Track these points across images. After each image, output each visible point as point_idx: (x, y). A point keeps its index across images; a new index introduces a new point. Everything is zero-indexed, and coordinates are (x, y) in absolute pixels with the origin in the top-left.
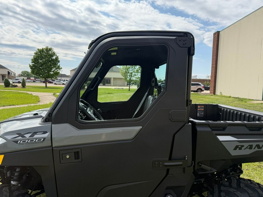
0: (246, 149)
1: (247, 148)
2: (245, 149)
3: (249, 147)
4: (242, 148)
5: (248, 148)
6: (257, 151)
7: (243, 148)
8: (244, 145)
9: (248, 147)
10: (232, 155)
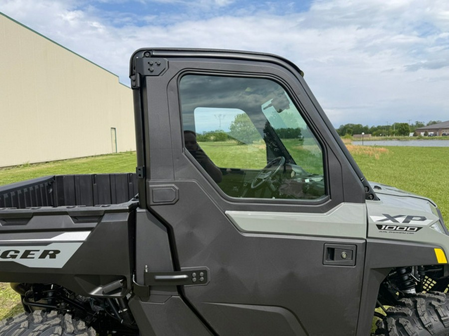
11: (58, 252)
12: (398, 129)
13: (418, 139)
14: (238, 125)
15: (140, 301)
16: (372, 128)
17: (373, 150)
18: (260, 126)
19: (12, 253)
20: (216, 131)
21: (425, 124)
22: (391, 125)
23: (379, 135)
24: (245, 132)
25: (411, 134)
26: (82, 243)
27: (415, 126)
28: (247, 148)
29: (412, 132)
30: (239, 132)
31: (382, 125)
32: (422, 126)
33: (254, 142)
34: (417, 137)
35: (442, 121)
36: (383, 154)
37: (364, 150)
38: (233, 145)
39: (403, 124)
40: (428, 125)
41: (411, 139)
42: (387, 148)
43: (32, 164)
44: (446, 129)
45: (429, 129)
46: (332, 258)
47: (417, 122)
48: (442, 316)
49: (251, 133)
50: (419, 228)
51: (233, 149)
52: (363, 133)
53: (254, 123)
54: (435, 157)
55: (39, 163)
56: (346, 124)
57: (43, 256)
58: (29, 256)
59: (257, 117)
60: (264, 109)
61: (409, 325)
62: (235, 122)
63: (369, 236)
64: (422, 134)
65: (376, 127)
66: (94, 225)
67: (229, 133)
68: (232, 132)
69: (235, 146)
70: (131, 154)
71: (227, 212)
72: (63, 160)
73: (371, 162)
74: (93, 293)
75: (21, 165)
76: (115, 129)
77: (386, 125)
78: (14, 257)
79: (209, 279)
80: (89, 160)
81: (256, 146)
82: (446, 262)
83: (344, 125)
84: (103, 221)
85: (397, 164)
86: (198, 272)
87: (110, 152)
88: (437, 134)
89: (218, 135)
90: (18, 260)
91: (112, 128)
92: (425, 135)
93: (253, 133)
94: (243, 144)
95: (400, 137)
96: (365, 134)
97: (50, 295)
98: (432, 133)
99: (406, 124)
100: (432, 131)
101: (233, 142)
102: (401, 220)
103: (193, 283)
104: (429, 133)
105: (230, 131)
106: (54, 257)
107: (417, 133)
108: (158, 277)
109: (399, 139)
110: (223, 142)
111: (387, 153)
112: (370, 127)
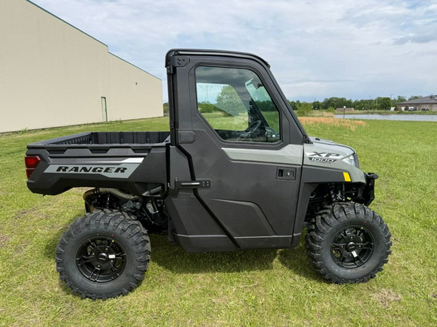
11: (126, 169)
12: (380, 103)
13: (399, 113)
14: (224, 97)
15: (172, 199)
16: (356, 101)
17: (351, 123)
18: (245, 99)
19: (99, 169)
20: (202, 102)
21: (407, 99)
22: (374, 99)
23: (362, 109)
24: (231, 104)
25: (393, 109)
26: (139, 164)
27: (397, 101)
28: (233, 120)
29: (393, 107)
30: (225, 104)
31: (365, 99)
32: (404, 100)
33: (239, 114)
34: (398, 111)
35: (424, 96)
36: (360, 126)
37: (344, 122)
38: (219, 116)
39: (385, 98)
40: (410, 100)
41: (392, 113)
42: (364, 121)
43: (29, 130)
44: (426, 104)
45: (410, 104)
46: (282, 176)
47: (399, 96)
48: (346, 211)
49: (237, 105)
50: (335, 160)
51: (219, 121)
52: (345, 107)
53: (239, 95)
54: (406, 130)
55: (36, 130)
56: (331, 97)
57: (117, 171)
58: (109, 171)
59: (241, 90)
60: (247, 85)
61: (328, 217)
62: (221, 94)
63: (304, 163)
64: (403, 108)
65: (359, 100)
66: (146, 154)
67: (216, 104)
68: (218, 104)
69: (221, 118)
70: (121, 123)
71: (222, 148)
72: (58, 127)
73: (346, 133)
74: (144, 194)
75: (20, 131)
76: (105, 98)
77: (369, 99)
78: (100, 171)
79: (212, 185)
80: (82, 128)
81: (242, 118)
82: (350, 181)
83: (328, 98)
84: (151, 152)
85: (370, 135)
86: (206, 182)
87: (101, 120)
88: (417, 109)
89: (205, 107)
90: (102, 173)
91: (102, 97)
92: (405, 109)
93: (239, 105)
94: (230, 115)
95: (382, 111)
96: (346, 107)
97: (108, 203)
98: (413, 108)
99: (388, 99)
100: (412, 106)
101: (220, 113)
102: (324, 155)
103: (203, 187)
104: (410, 108)
105: (217, 102)
106: (124, 172)
107: (399, 107)
108: (183, 184)
109: (380, 114)
110: (209, 114)
111: (364, 125)
112: (353, 101)
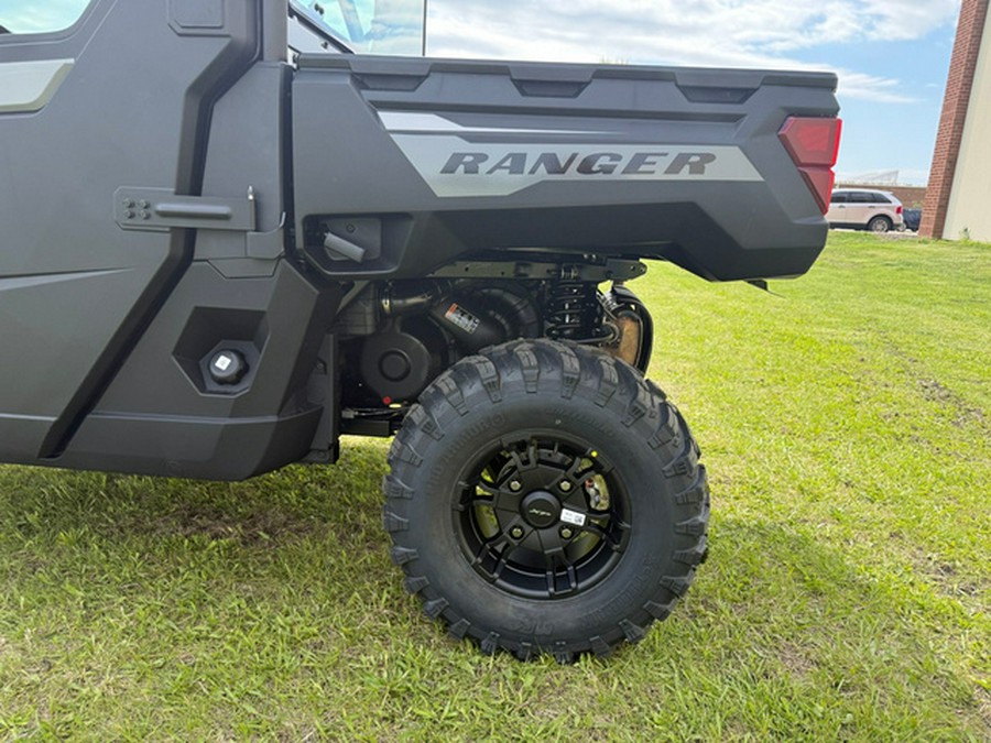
0: (498, 171)
1: (498, 166)
2: (490, 172)
3: (508, 163)
4: (480, 165)
5: (505, 168)
6: (544, 183)
7: (483, 167)
8: (487, 153)
9: (504, 165)
10: (439, 195)
